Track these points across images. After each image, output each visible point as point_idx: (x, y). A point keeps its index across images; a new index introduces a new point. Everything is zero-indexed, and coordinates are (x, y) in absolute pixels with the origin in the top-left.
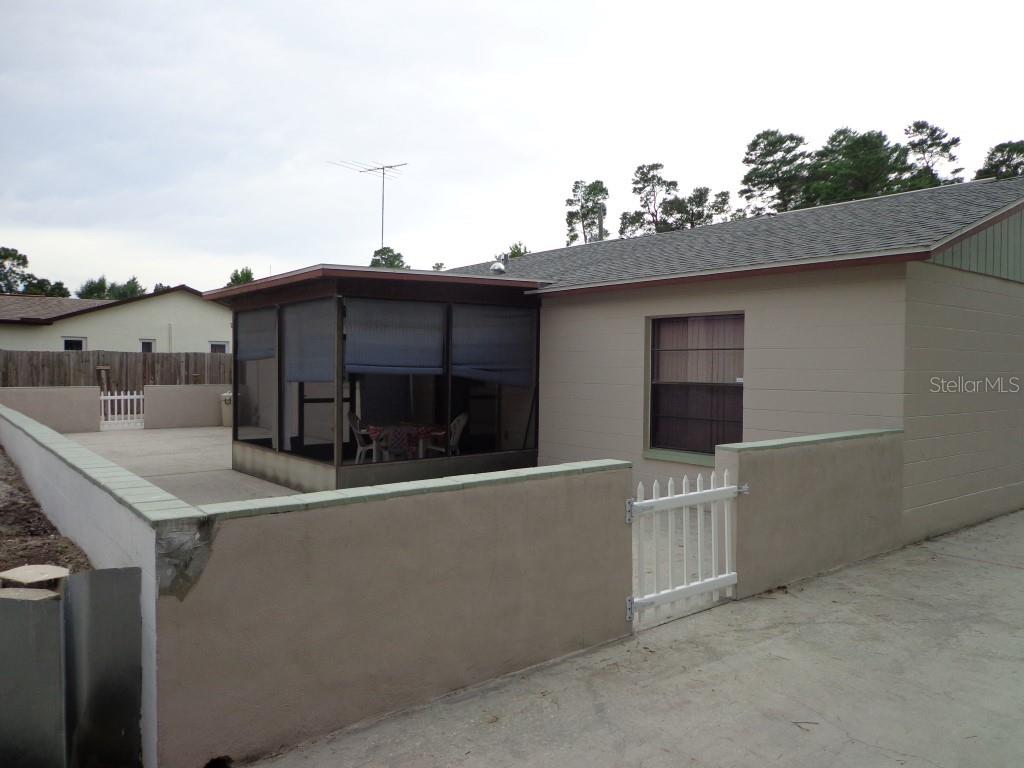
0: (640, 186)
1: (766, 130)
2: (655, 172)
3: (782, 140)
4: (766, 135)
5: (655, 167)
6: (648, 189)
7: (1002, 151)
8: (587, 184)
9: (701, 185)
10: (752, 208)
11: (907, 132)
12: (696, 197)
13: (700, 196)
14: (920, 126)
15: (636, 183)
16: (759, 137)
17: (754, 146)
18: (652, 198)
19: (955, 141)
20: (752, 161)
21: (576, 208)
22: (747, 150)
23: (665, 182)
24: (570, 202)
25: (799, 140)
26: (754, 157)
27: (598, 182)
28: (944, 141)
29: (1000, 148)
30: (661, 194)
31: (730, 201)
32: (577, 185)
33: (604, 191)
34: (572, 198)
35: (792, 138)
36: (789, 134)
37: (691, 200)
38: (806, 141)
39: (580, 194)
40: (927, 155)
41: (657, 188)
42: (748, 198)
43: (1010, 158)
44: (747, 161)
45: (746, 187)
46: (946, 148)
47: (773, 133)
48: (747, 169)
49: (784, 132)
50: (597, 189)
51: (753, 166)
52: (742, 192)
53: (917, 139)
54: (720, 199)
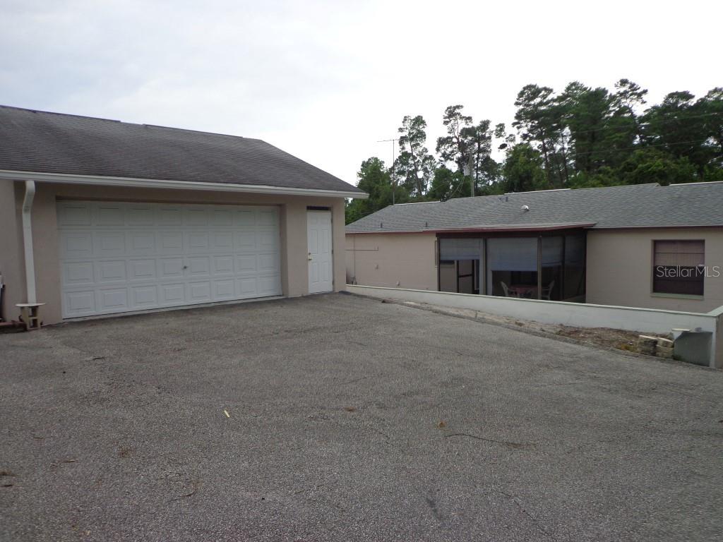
0: (447, 120)
1: (529, 84)
2: (457, 111)
3: (539, 91)
4: (529, 87)
5: (458, 107)
6: (452, 122)
7: (672, 98)
8: (412, 118)
9: (485, 119)
10: (521, 134)
11: (616, 86)
12: (481, 126)
13: (485, 125)
14: (624, 82)
15: (445, 118)
16: (525, 88)
17: (521, 94)
18: (456, 127)
19: (645, 92)
20: (520, 104)
21: (405, 133)
22: (517, 97)
23: (464, 117)
24: (401, 130)
25: (549, 91)
26: (521, 101)
27: (419, 116)
28: (638, 91)
29: (671, 95)
30: (462, 125)
31: (506, 130)
32: (405, 119)
33: (423, 122)
34: (403, 127)
35: (545, 89)
36: (543, 86)
37: (478, 128)
38: (554, 91)
39: (408, 124)
40: (628, 100)
41: (459, 121)
42: (518, 128)
43: (677, 102)
44: (517, 104)
45: (516, 121)
46: (639, 95)
47: (534, 86)
48: (517, 109)
49: (540, 86)
50: (419, 121)
51: (521, 107)
52: (514, 124)
53: (622, 90)
54: (499, 128)
